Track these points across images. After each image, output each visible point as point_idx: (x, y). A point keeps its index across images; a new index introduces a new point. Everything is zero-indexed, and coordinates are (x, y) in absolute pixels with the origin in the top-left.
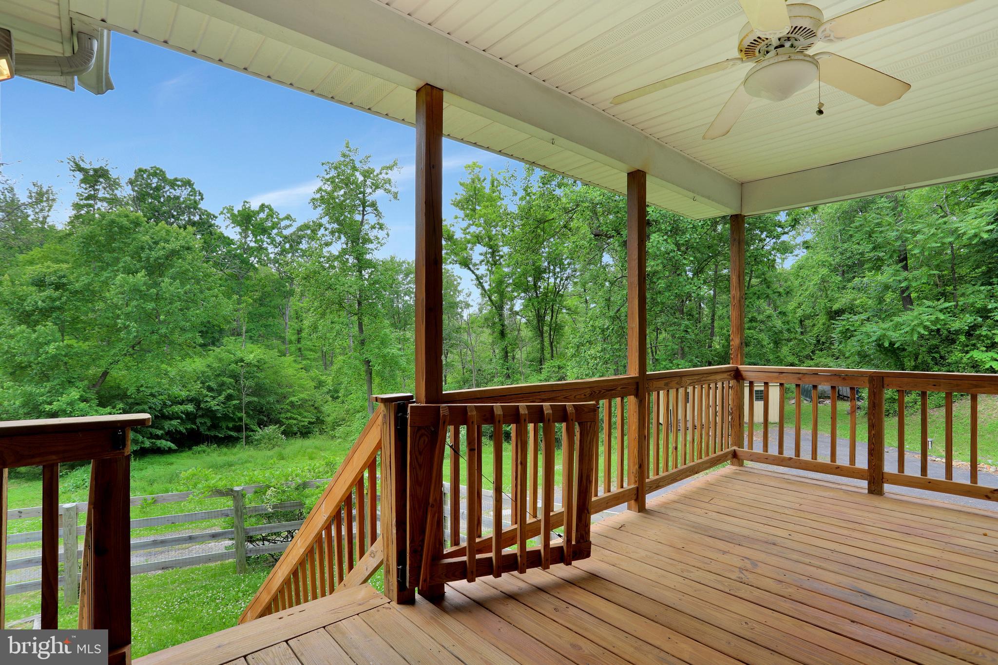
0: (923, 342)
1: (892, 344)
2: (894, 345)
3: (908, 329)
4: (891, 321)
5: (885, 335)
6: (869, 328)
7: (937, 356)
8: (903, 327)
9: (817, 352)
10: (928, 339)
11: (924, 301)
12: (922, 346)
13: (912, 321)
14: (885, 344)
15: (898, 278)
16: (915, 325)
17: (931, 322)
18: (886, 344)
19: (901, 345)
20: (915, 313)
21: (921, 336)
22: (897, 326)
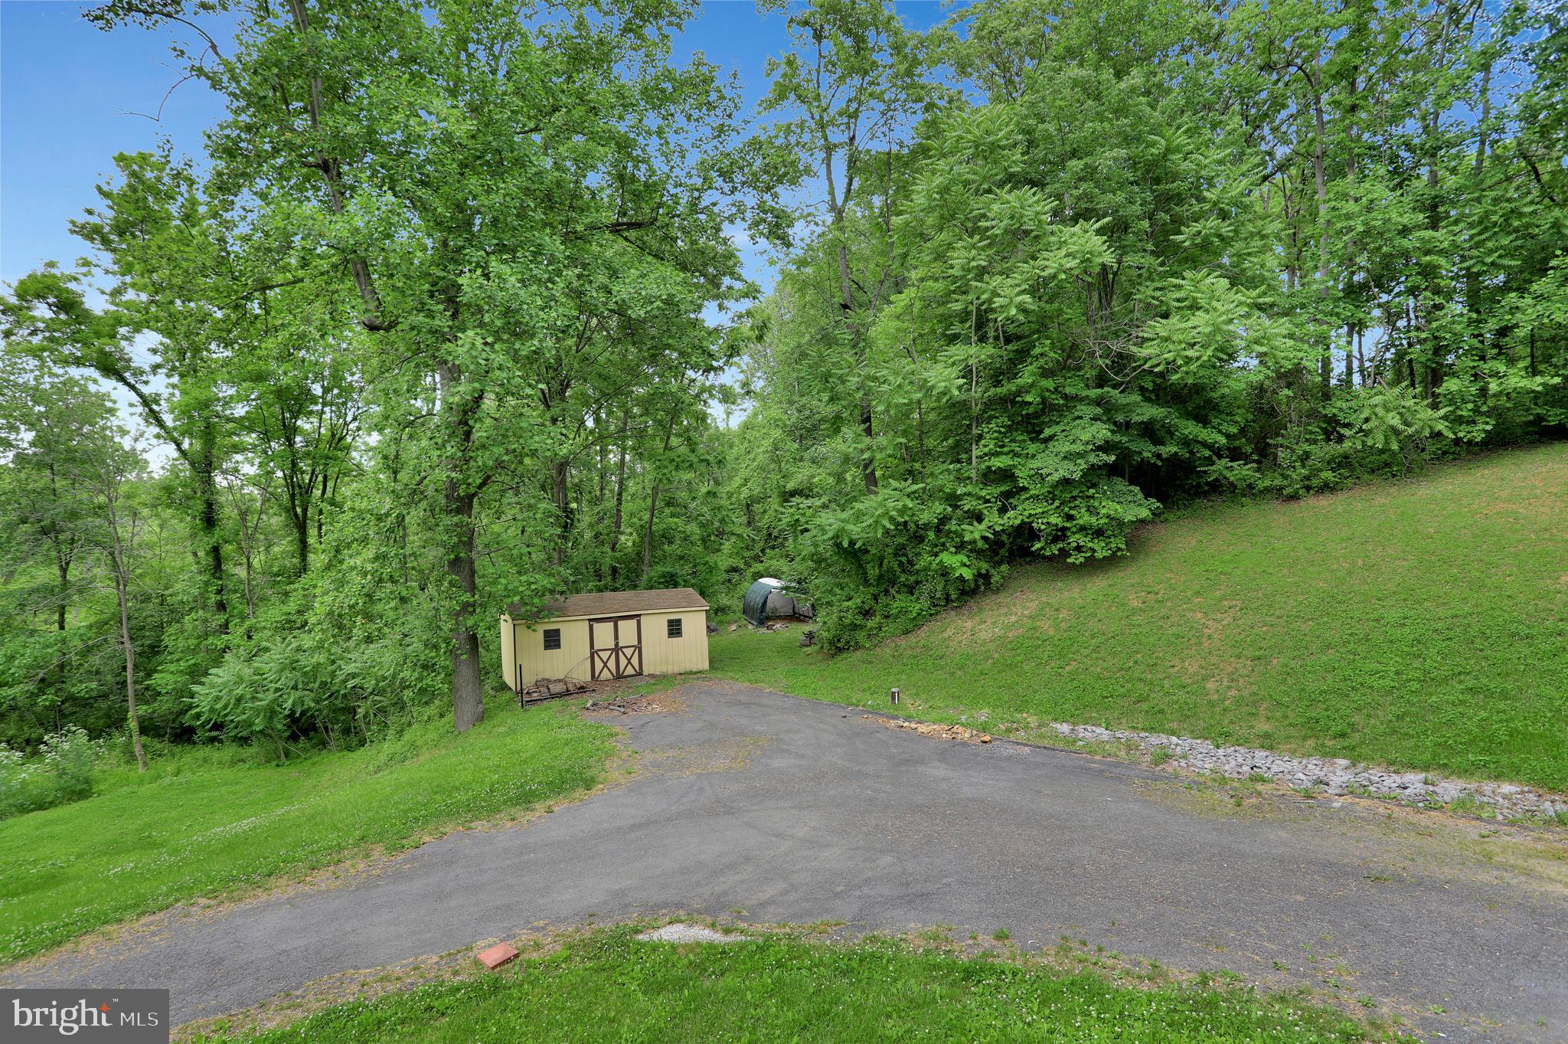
1: (852, 543)
3: (871, 521)
7: (904, 559)
9: (768, 551)
10: (894, 536)
11: (890, 480)
12: (887, 546)
13: (876, 509)
15: (859, 446)
16: (879, 515)
17: (898, 511)
18: (845, 544)
20: (880, 498)
21: (887, 532)
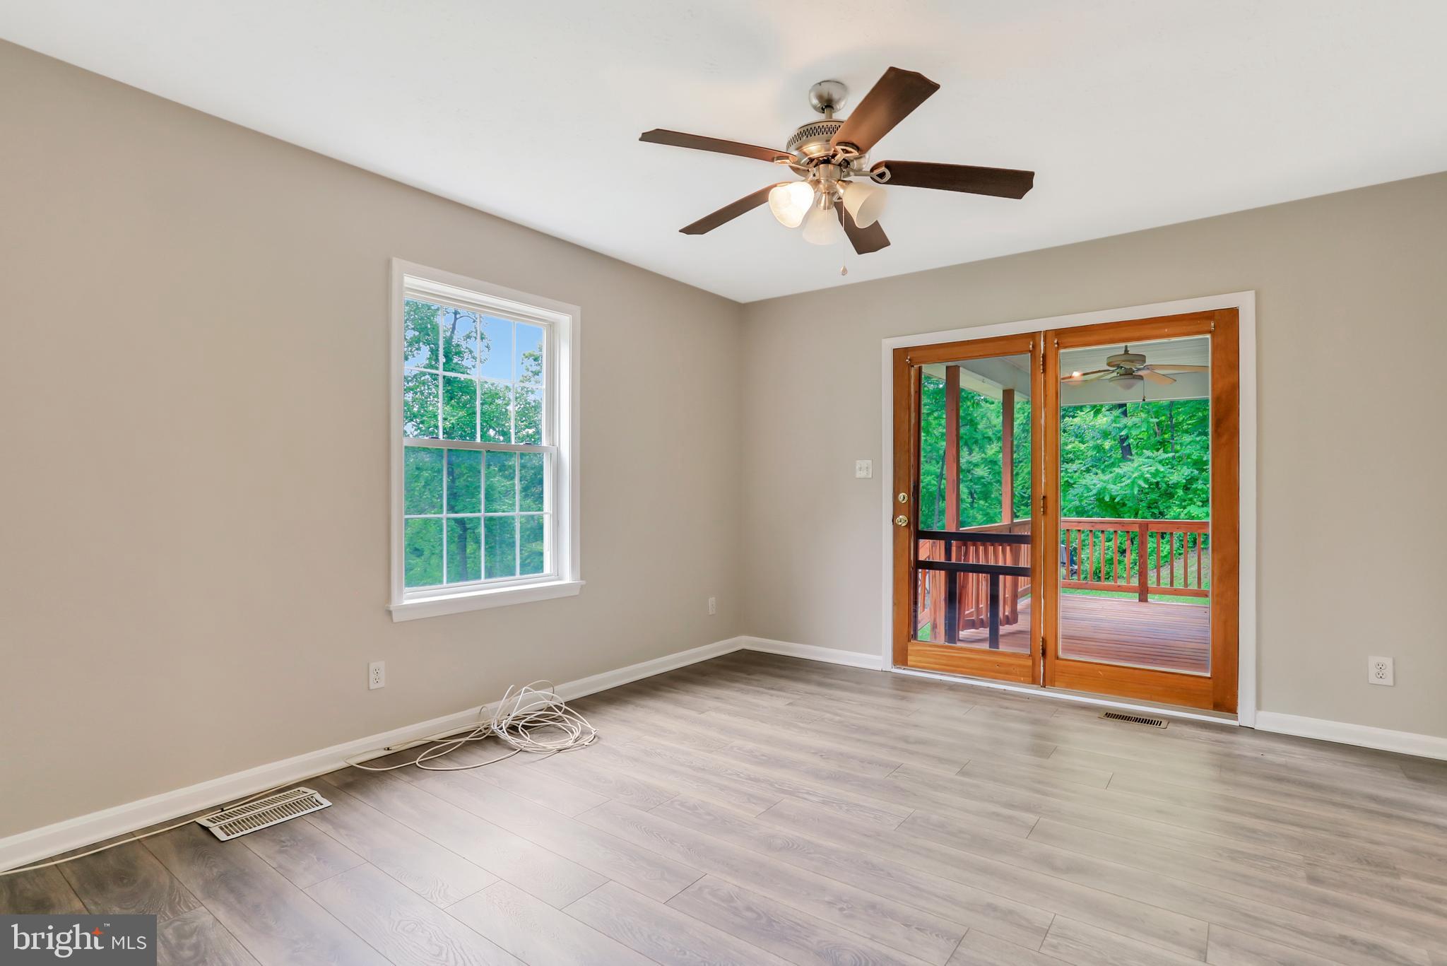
0: (1143, 497)
2: (1115, 499)
4: (1111, 472)
5: (1105, 488)
6: (1089, 479)
8: (1123, 479)
14: (1105, 498)
19: (1121, 500)
22: (1119, 478)
